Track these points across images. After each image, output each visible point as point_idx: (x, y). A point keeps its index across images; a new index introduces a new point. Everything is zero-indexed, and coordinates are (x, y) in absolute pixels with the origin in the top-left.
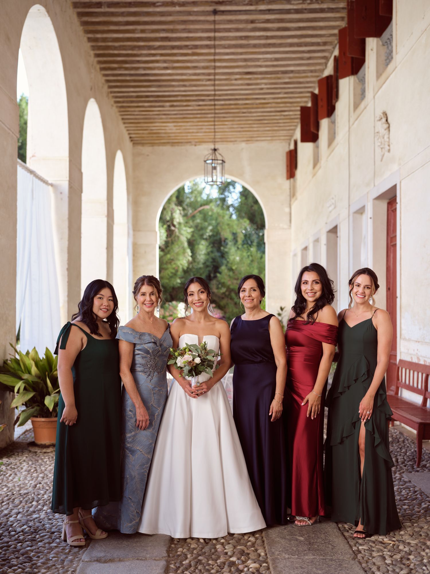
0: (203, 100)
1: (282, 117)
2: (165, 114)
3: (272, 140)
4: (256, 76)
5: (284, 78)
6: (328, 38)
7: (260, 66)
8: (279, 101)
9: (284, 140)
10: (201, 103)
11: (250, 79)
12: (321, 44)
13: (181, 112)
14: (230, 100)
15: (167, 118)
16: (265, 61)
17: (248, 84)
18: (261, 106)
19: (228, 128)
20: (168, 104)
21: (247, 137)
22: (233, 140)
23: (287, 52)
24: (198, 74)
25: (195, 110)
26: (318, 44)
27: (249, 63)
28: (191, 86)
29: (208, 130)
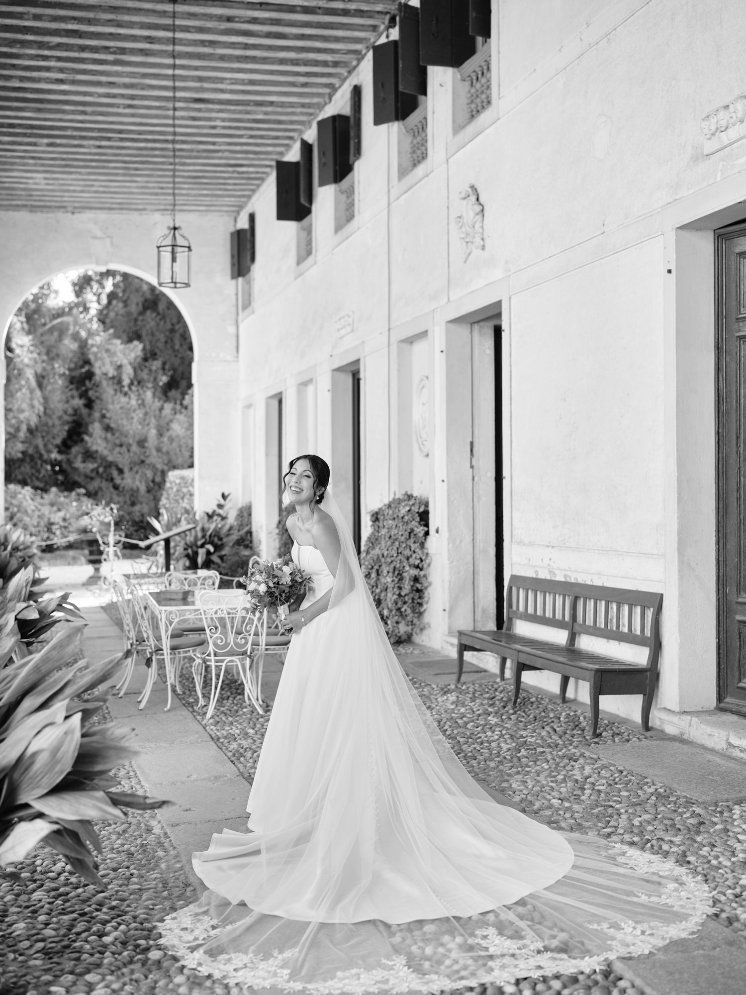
0: (109, 139)
1: (235, 175)
2: (33, 158)
3: (207, 211)
4: (211, 106)
5: (255, 113)
6: (344, 56)
7: (222, 91)
8: (238, 148)
9: (226, 211)
10: (104, 143)
11: (199, 110)
12: (330, 64)
13: (65, 156)
14: (155, 141)
15: (35, 165)
16: (232, 84)
17: (194, 119)
18: (205, 154)
19: (137, 187)
20: (45, 141)
21: (166, 205)
22: (140, 207)
23: (272, 72)
24: (114, 96)
25: (90, 154)
26: (325, 64)
27: (206, 85)
28: (94, 113)
29: (101, 189)
